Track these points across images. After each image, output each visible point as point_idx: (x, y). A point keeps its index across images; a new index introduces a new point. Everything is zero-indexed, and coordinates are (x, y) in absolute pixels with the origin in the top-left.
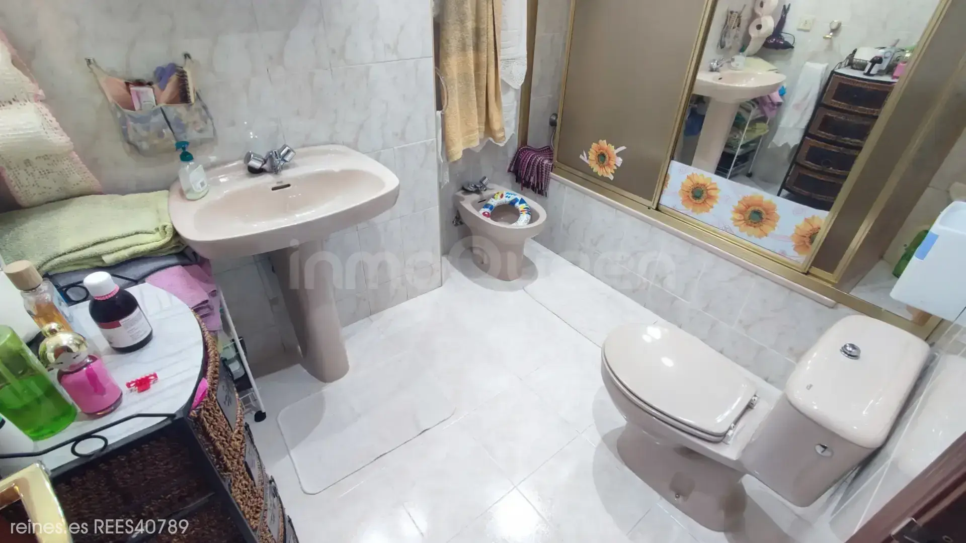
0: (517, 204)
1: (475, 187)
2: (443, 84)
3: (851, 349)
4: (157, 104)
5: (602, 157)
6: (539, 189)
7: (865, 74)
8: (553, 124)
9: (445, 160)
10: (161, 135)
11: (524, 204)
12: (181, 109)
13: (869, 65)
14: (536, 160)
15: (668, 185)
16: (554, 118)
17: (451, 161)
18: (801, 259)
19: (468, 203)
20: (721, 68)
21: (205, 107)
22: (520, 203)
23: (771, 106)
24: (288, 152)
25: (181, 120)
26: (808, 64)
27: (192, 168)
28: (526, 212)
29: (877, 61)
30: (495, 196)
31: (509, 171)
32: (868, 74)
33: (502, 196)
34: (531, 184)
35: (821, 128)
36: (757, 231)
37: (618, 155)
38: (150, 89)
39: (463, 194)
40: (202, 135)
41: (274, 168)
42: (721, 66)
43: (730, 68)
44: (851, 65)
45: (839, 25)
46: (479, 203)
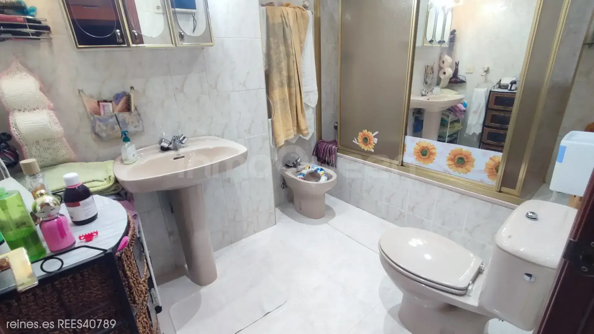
0: (319, 171)
1: (293, 163)
2: (272, 104)
3: (531, 214)
4: (113, 112)
5: (366, 140)
6: (331, 164)
7: (509, 90)
8: (336, 128)
9: (275, 146)
10: (113, 129)
11: (323, 171)
12: (126, 115)
13: (510, 85)
14: (328, 147)
15: (406, 151)
16: (336, 125)
17: (278, 146)
18: (493, 183)
19: (290, 173)
20: (427, 95)
21: (139, 115)
22: (321, 171)
23: (460, 112)
24: (184, 138)
25: (125, 121)
26: (476, 89)
27: (129, 146)
28: (325, 175)
29: (513, 83)
30: (305, 168)
31: (313, 154)
32: (510, 90)
33: (309, 168)
34: (327, 161)
35: (492, 122)
36: (464, 169)
37: (375, 137)
38: (110, 104)
39: (286, 168)
40: (136, 129)
41: (175, 147)
42: (427, 93)
43: (433, 94)
44: (500, 87)
45: (488, 69)
46: (296, 172)
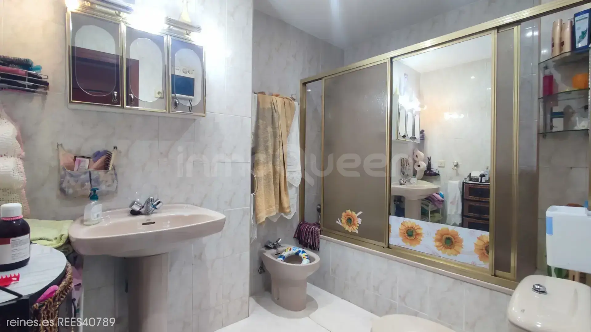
0: (300, 254)
1: (273, 244)
2: (255, 179)
3: (539, 287)
4: (88, 169)
5: (350, 220)
6: (314, 247)
7: (480, 182)
8: (319, 210)
9: (255, 223)
10: (83, 185)
11: (305, 253)
13: (480, 178)
14: (310, 228)
15: (391, 231)
16: (319, 207)
17: (258, 222)
19: (269, 254)
21: (116, 175)
22: (302, 253)
23: (438, 202)
24: (159, 202)
25: (99, 179)
26: (450, 182)
28: (307, 258)
30: (286, 250)
31: (295, 237)
33: (290, 250)
34: (309, 244)
35: (470, 212)
37: (359, 217)
39: (266, 249)
40: (109, 189)
42: (405, 182)
43: (411, 184)
44: (471, 180)
45: (458, 163)
46: (276, 255)
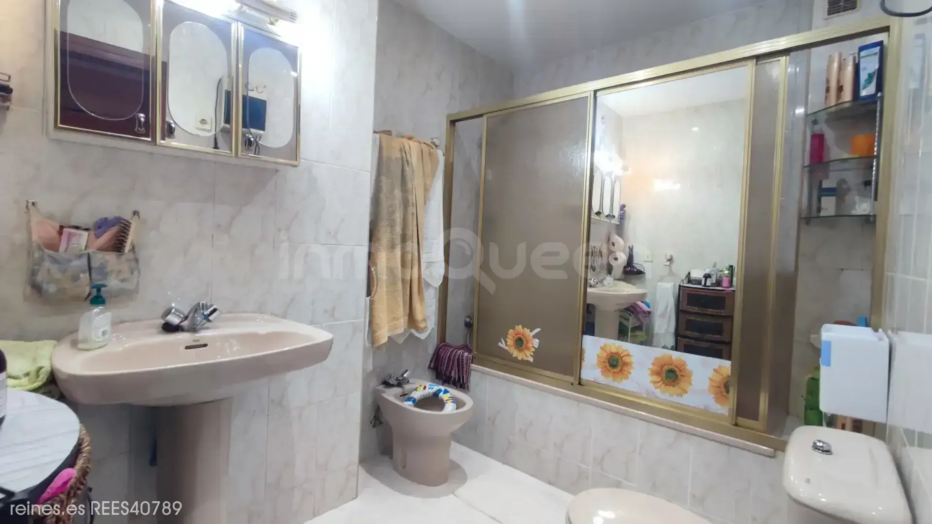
0: (441, 394)
1: (397, 379)
2: (374, 273)
3: (821, 445)
4: (85, 249)
5: (520, 342)
6: (461, 384)
7: (703, 286)
8: (469, 325)
9: (371, 345)
10: (75, 278)
11: (448, 394)
12: (111, 258)
13: (703, 280)
14: (455, 354)
15: (585, 359)
16: (469, 320)
17: (377, 345)
19: (391, 395)
20: (596, 286)
21: (137, 260)
22: (444, 393)
23: (644, 315)
24: (215, 310)
26: (659, 284)
27: (99, 313)
28: (452, 401)
29: (707, 276)
30: (418, 389)
31: (429, 367)
32: (705, 285)
33: (425, 388)
34: (453, 379)
35: (686, 329)
36: (677, 389)
37: (535, 337)
38: (85, 234)
39: (384, 387)
40: (125, 285)
41: (195, 326)
42: (597, 284)
43: (604, 285)
44: (690, 281)
45: (672, 256)
46: (401, 396)
